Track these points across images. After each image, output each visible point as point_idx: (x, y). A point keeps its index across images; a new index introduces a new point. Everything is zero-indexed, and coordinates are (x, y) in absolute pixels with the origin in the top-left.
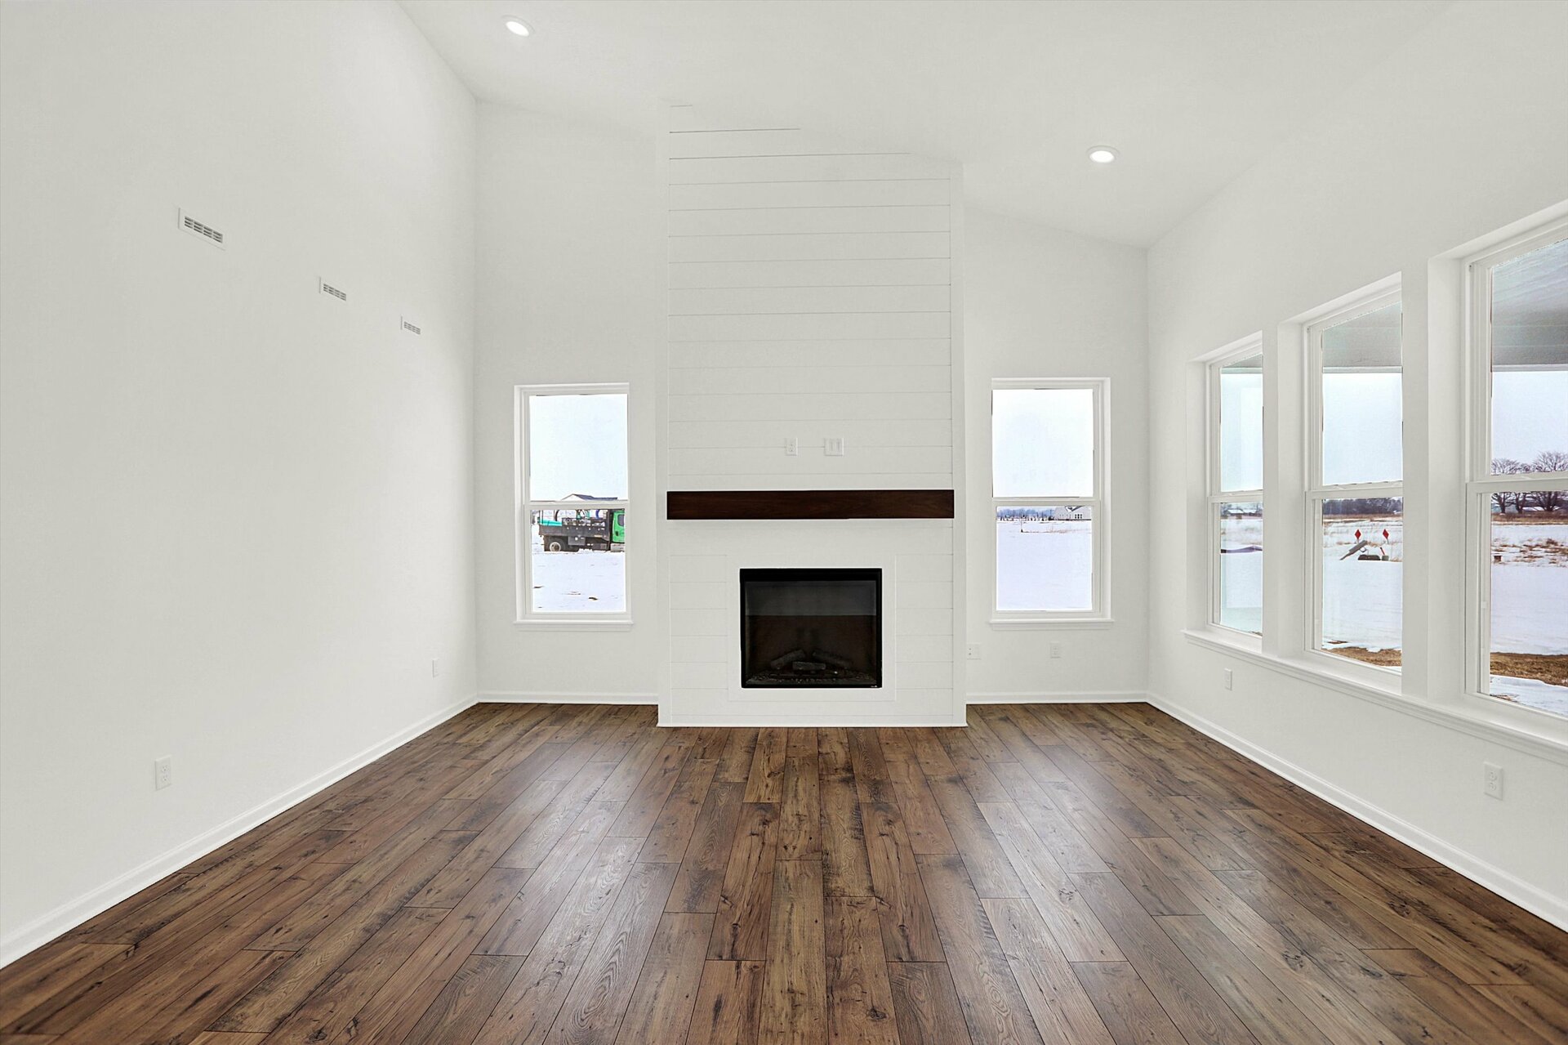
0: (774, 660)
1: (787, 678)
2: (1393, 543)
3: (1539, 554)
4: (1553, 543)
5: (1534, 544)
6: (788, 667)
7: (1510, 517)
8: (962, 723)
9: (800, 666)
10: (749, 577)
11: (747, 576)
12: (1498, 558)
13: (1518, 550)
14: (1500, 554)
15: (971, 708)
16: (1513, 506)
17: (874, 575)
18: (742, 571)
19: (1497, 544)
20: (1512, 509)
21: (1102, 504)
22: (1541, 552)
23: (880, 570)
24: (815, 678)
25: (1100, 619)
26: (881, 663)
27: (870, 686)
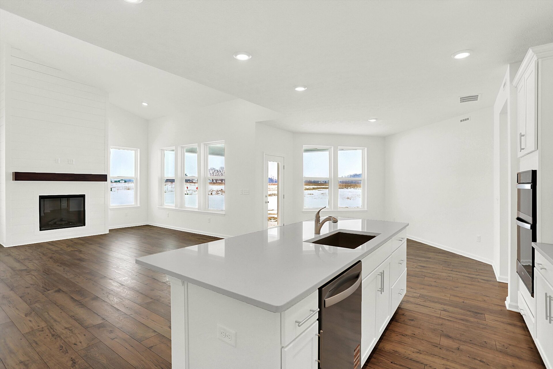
0: (50, 221)
2: (189, 190)
3: (219, 193)
4: (222, 190)
5: (218, 190)
6: (55, 223)
7: (214, 183)
8: (108, 232)
9: (59, 223)
11: (41, 198)
12: (212, 194)
13: (215, 192)
14: (212, 193)
15: (110, 230)
16: (215, 180)
17: (83, 196)
18: (40, 196)
19: (212, 190)
20: (215, 181)
22: (219, 192)
23: (85, 195)
25: (136, 206)
27: (82, 226)
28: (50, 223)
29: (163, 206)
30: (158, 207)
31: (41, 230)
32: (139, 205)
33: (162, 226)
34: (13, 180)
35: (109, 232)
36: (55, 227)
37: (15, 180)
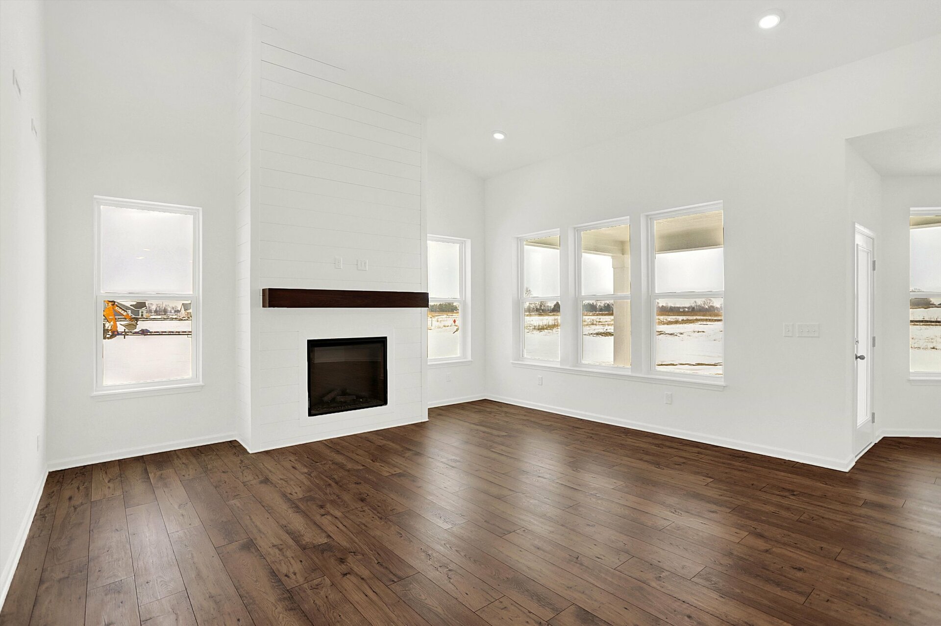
0: (325, 396)
1: (334, 408)
6: (333, 400)
8: (425, 419)
9: (341, 399)
10: (313, 345)
11: (311, 344)
15: (429, 411)
17: (383, 341)
18: (309, 341)
21: (465, 301)
23: (386, 338)
24: (350, 405)
25: (465, 360)
26: (387, 391)
27: (381, 405)
28: (326, 399)
29: (522, 361)
30: (511, 361)
31: (312, 414)
32: (469, 358)
33: (527, 404)
34: (264, 306)
35: (429, 418)
36: (334, 407)
37: (269, 307)
